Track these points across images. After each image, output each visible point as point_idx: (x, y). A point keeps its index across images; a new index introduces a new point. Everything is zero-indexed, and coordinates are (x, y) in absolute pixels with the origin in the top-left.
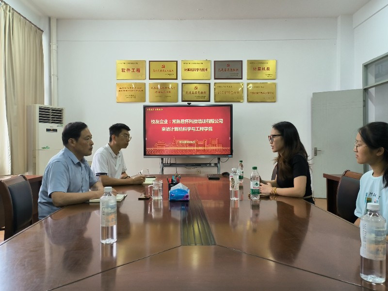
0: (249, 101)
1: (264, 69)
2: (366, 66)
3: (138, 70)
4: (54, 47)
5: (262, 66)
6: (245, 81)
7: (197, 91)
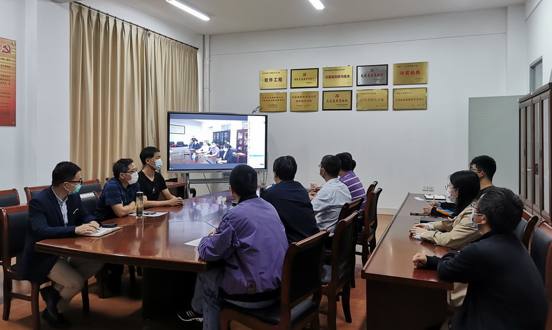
0: (394, 110)
1: (413, 72)
2: (533, 67)
4: (207, 62)
5: (410, 69)
6: (391, 86)
7: (338, 99)
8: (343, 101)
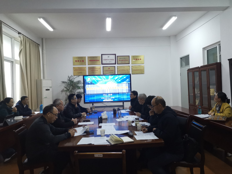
0: (132, 74)
1: (139, 59)
2: (181, 58)
3: (83, 61)
4: (45, 52)
5: (138, 58)
6: (130, 65)
7: (110, 70)
8: (112, 71)
